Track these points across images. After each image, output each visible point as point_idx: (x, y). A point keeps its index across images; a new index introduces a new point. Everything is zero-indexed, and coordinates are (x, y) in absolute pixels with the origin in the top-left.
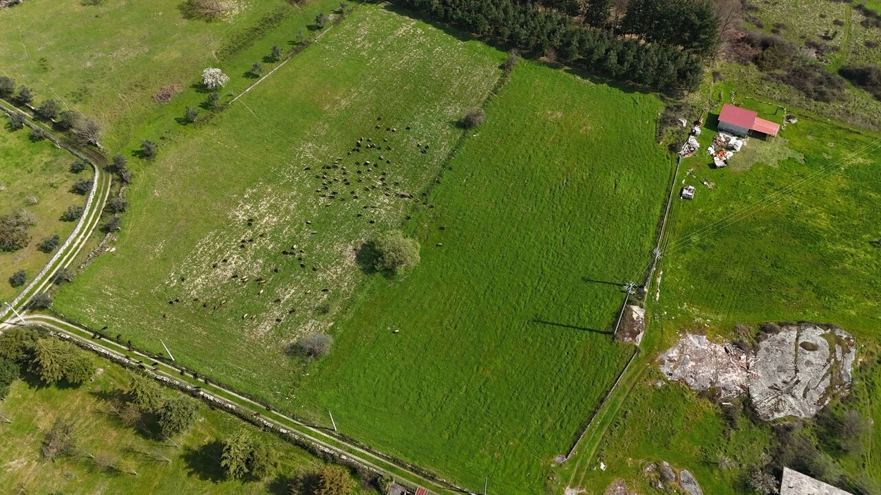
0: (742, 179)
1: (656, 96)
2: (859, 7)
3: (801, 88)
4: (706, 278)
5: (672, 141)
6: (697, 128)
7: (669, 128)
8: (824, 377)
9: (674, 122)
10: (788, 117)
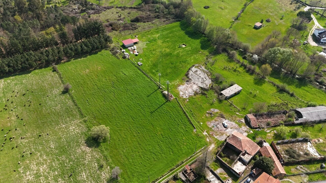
0: (145, 54)
1: (104, 50)
2: (117, 7)
3: (129, 29)
4: (166, 76)
5: (121, 57)
6: (123, 50)
7: (117, 54)
8: (204, 74)
9: (117, 52)
10: (135, 36)
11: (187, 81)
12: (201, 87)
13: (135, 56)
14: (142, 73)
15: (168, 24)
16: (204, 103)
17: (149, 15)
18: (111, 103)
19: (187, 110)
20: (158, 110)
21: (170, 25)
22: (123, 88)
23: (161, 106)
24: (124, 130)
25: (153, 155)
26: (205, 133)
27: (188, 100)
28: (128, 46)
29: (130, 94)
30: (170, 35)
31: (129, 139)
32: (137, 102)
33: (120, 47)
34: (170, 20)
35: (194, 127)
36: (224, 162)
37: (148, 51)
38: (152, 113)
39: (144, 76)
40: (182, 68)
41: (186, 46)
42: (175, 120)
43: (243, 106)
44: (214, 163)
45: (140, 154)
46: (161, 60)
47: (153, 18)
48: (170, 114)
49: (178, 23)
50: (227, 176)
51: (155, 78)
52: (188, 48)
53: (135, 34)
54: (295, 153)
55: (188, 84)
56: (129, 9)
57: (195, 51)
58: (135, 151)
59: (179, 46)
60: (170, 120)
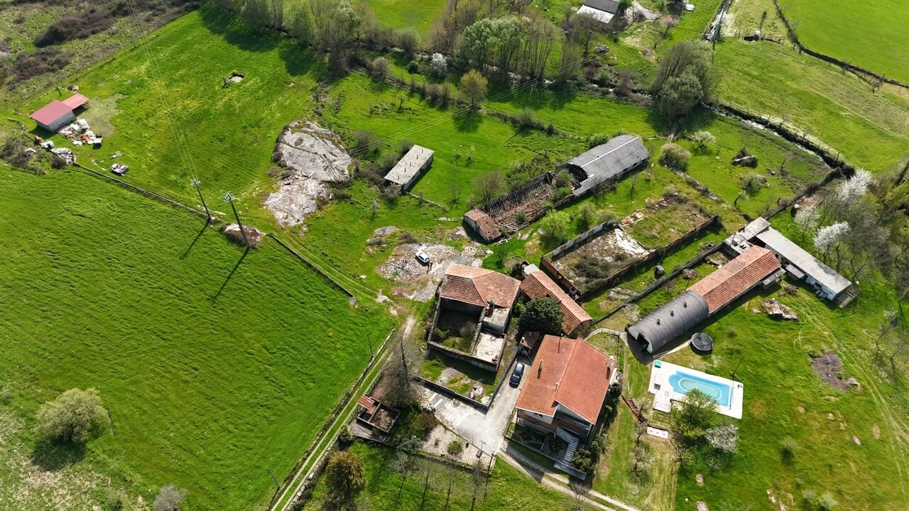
0: (123, 134)
5: (48, 165)
6: (45, 144)
7: (31, 162)
8: (324, 142)
9: (26, 156)
10: (70, 89)
11: (285, 177)
12: (328, 182)
13: (94, 148)
14: (138, 196)
15: (164, 25)
16: (353, 222)
17: (92, 12)
18: (70, 318)
19: (311, 255)
20: (230, 284)
21: (171, 27)
22: (92, 258)
23: (235, 270)
24: (147, 379)
25: (261, 411)
26: (381, 298)
27: (305, 229)
28: (56, 126)
29: (123, 269)
30: (184, 57)
31: (172, 397)
32: (155, 285)
33: (32, 136)
34: (163, 11)
35: (346, 292)
36: (450, 350)
37: (133, 123)
38: (213, 299)
39: (148, 201)
40: (255, 145)
41: (242, 77)
42: (289, 295)
43: (450, 196)
44: (429, 363)
45: (224, 422)
46: (182, 138)
47: (106, 17)
48: (268, 284)
49: (194, 16)
50: (469, 381)
51: (186, 197)
52: (252, 82)
53: (67, 82)
54: (596, 265)
55: (289, 184)
56: (12, 7)
57: (275, 87)
58: (205, 423)
59: (223, 84)
60: (276, 300)
